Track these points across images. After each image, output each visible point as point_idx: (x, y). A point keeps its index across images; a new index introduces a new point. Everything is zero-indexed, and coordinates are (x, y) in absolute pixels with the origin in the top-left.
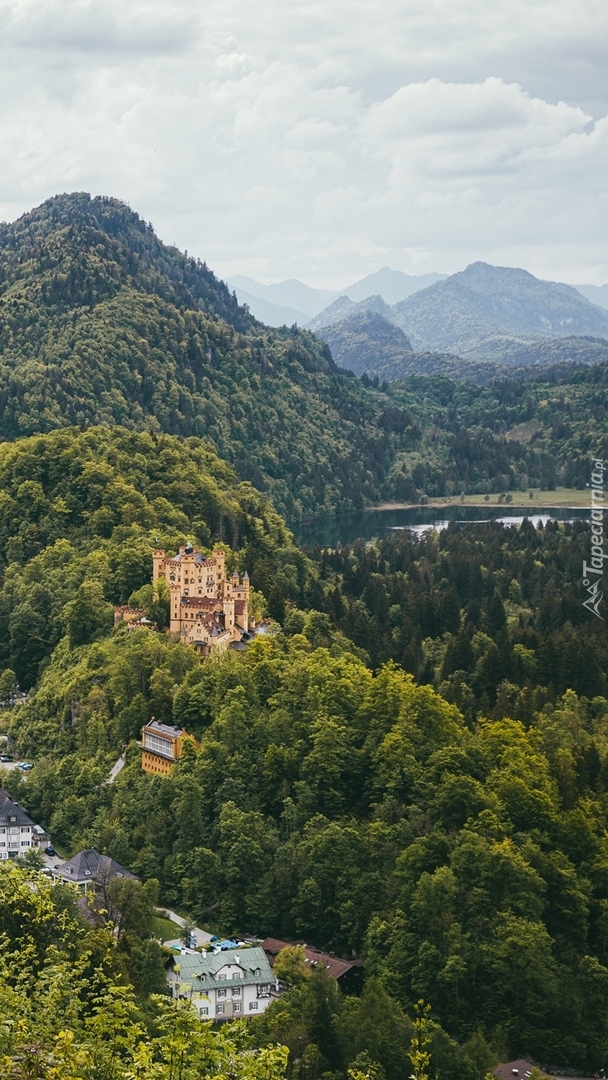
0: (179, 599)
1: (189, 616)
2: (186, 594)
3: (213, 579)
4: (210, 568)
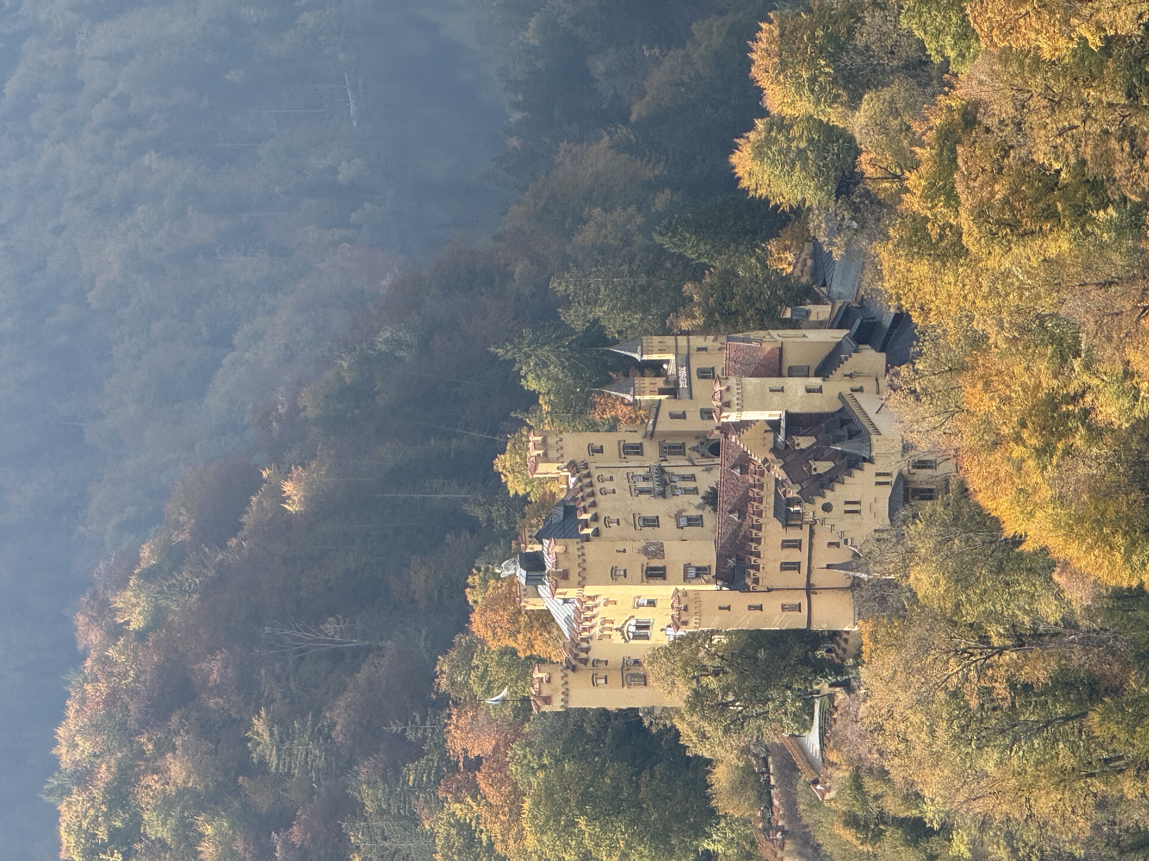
1: (791, 555)
3: (642, 472)
4: (598, 486)
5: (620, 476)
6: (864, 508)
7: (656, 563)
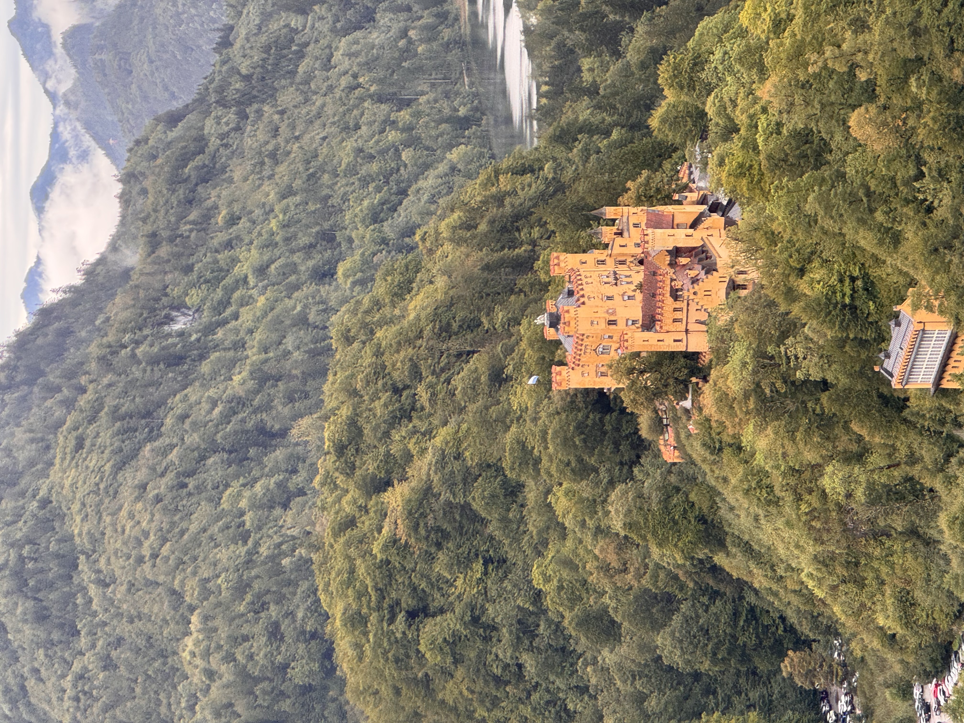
0: (647, 335)
1: (678, 315)
2: (634, 322)
3: (606, 273)
4: (585, 280)
5: (595, 275)
6: (713, 293)
7: (612, 318)
